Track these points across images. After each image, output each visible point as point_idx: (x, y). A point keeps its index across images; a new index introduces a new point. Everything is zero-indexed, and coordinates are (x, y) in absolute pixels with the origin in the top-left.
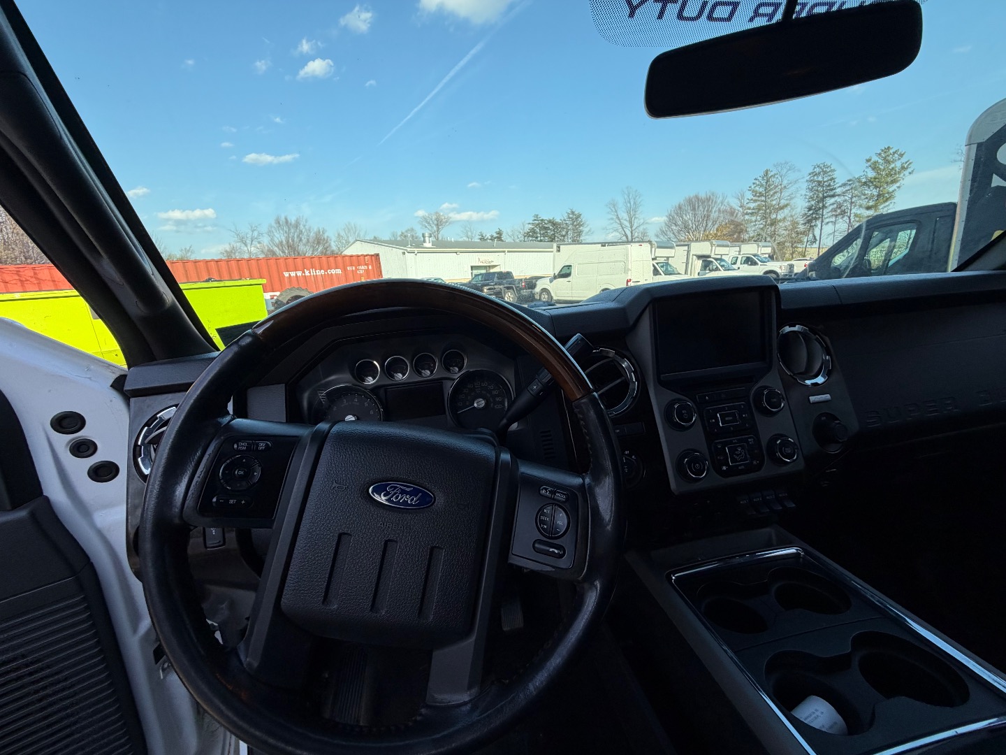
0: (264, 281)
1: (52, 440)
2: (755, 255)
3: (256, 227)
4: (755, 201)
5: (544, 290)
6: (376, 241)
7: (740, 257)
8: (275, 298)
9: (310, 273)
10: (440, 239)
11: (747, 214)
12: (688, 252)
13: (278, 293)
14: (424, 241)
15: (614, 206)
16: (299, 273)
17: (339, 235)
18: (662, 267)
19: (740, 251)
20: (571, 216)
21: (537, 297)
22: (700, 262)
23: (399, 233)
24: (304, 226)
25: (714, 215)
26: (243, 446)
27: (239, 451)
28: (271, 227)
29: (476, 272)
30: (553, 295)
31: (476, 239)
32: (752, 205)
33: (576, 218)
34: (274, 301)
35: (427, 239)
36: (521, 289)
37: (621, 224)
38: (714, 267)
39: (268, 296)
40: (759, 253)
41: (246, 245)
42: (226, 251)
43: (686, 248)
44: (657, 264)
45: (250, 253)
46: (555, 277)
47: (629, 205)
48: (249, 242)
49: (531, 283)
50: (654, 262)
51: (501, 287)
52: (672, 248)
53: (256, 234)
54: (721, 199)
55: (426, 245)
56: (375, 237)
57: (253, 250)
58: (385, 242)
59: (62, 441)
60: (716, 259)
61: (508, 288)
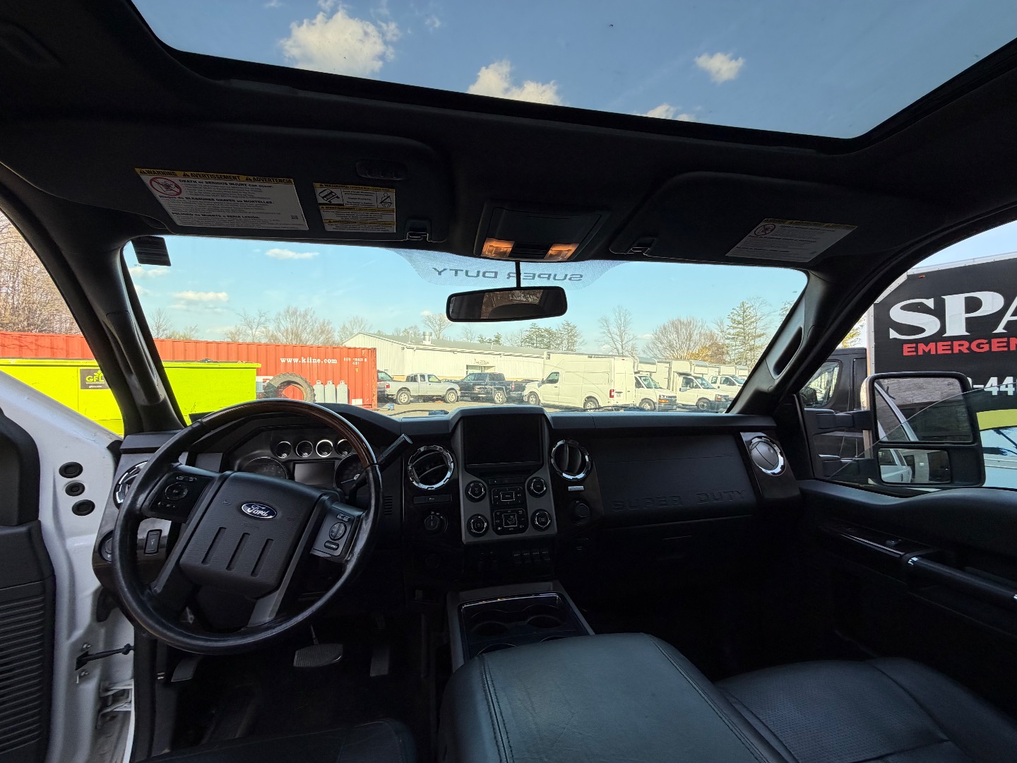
0: (259, 365)
1: (56, 481)
2: (733, 377)
3: (265, 313)
4: (734, 328)
5: (532, 393)
6: (379, 335)
7: (719, 377)
8: (268, 381)
9: (306, 361)
10: (441, 338)
11: (728, 339)
12: (670, 368)
13: (271, 378)
14: (424, 339)
15: (606, 321)
16: (296, 360)
17: (344, 326)
18: (645, 380)
19: (719, 372)
20: (566, 327)
21: (525, 399)
22: (681, 379)
23: (403, 329)
24: (311, 317)
25: (695, 337)
26: (182, 478)
27: (178, 481)
28: (279, 315)
29: (470, 371)
30: (540, 398)
31: (476, 341)
32: (732, 331)
33: (571, 330)
34: (265, 384)
35: (427, 337)
36: (511, 391)
37: (612, 338)
38: (695, 384)
39: (260, 379)
40: (737, 375)
41: (251, 329)
42: (231, 333)
43: (668, 365)
44: (640, 377)
45: (253, 336)
46: (543, 382)
47: (619, 322)
48: (255, 326)
49: (520, 387)
50: (637, 375)
51: (492, 387)
52: (654, 364)
53: (263, 319)
54: (700, 323)
55: (425, 342)
56: (379, 331)
57: (258, 335)
58: (386, 336)
59: (64, 482)
60: (696, 378)
61: (498, 389)
